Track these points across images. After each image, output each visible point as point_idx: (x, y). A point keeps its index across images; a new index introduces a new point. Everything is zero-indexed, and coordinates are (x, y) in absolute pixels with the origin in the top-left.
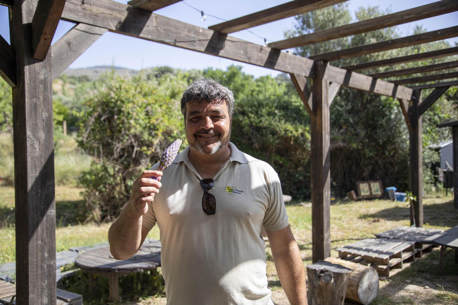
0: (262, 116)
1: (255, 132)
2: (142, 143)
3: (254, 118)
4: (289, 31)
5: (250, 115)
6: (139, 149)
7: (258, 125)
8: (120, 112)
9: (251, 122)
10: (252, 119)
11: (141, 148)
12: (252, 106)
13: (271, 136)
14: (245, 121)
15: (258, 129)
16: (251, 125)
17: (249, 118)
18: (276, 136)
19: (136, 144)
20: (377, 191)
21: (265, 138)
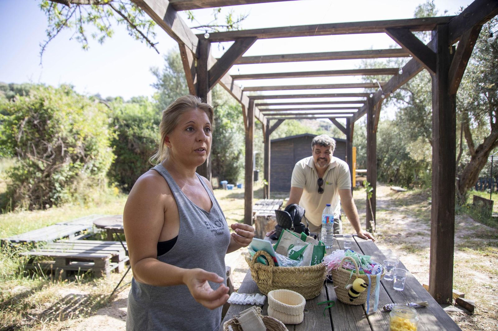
0: (142, 129)
1: (137, 141)
2: (68, 145)
3: (137, 130)
4: (154, 67)
5: (134, 127)
6: (65, 149)
7: (140, 135)
8: (50, 118)
9: (134, 133)
10: (135, 131)
11: (67, 148)
12: (135, 120)
13: (150, 144)
14: (130, 132)
15: (140, 138)
16: (134, 135)
17: (133, 129)
18: (153, 144)
19: (63, 145)
20: (216, 184)
21: (145, 146)
